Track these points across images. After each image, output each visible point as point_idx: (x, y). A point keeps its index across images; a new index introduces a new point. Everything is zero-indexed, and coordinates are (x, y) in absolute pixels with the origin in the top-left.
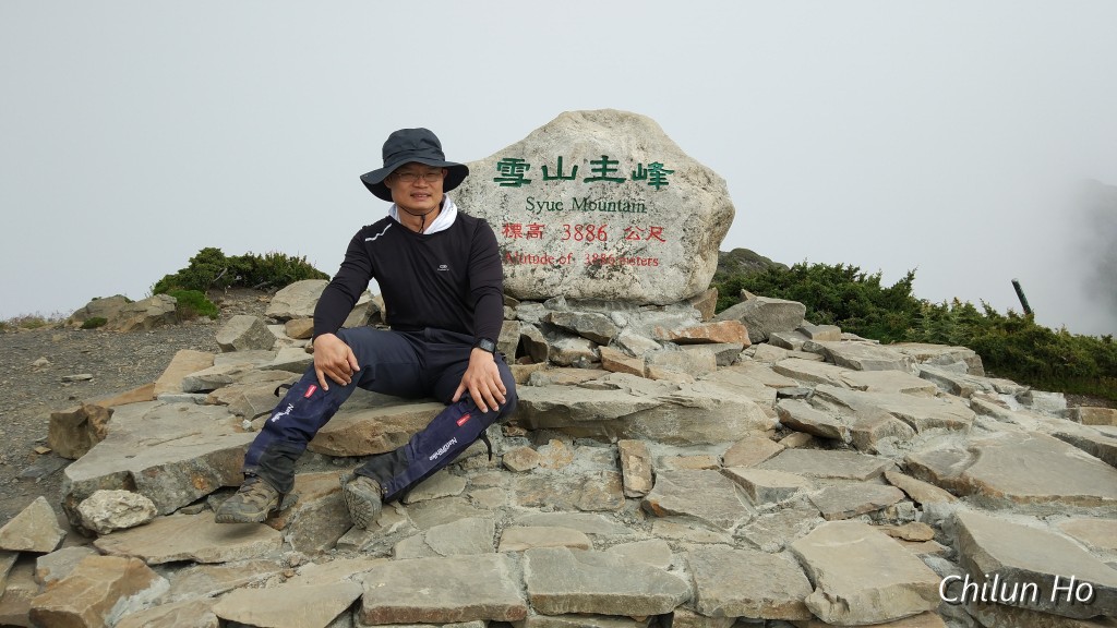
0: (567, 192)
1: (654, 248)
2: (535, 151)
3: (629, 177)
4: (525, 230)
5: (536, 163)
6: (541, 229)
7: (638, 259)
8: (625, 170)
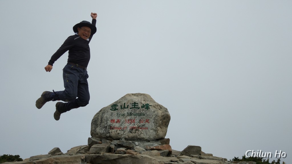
0: (126, 111)
1: (147, 125)
2: (119, 102)
3: (140, 107)
4: (116, 121)
5: (119, 105)
6: (120, 121)
7: (143, 128)
8: (140, 106)
